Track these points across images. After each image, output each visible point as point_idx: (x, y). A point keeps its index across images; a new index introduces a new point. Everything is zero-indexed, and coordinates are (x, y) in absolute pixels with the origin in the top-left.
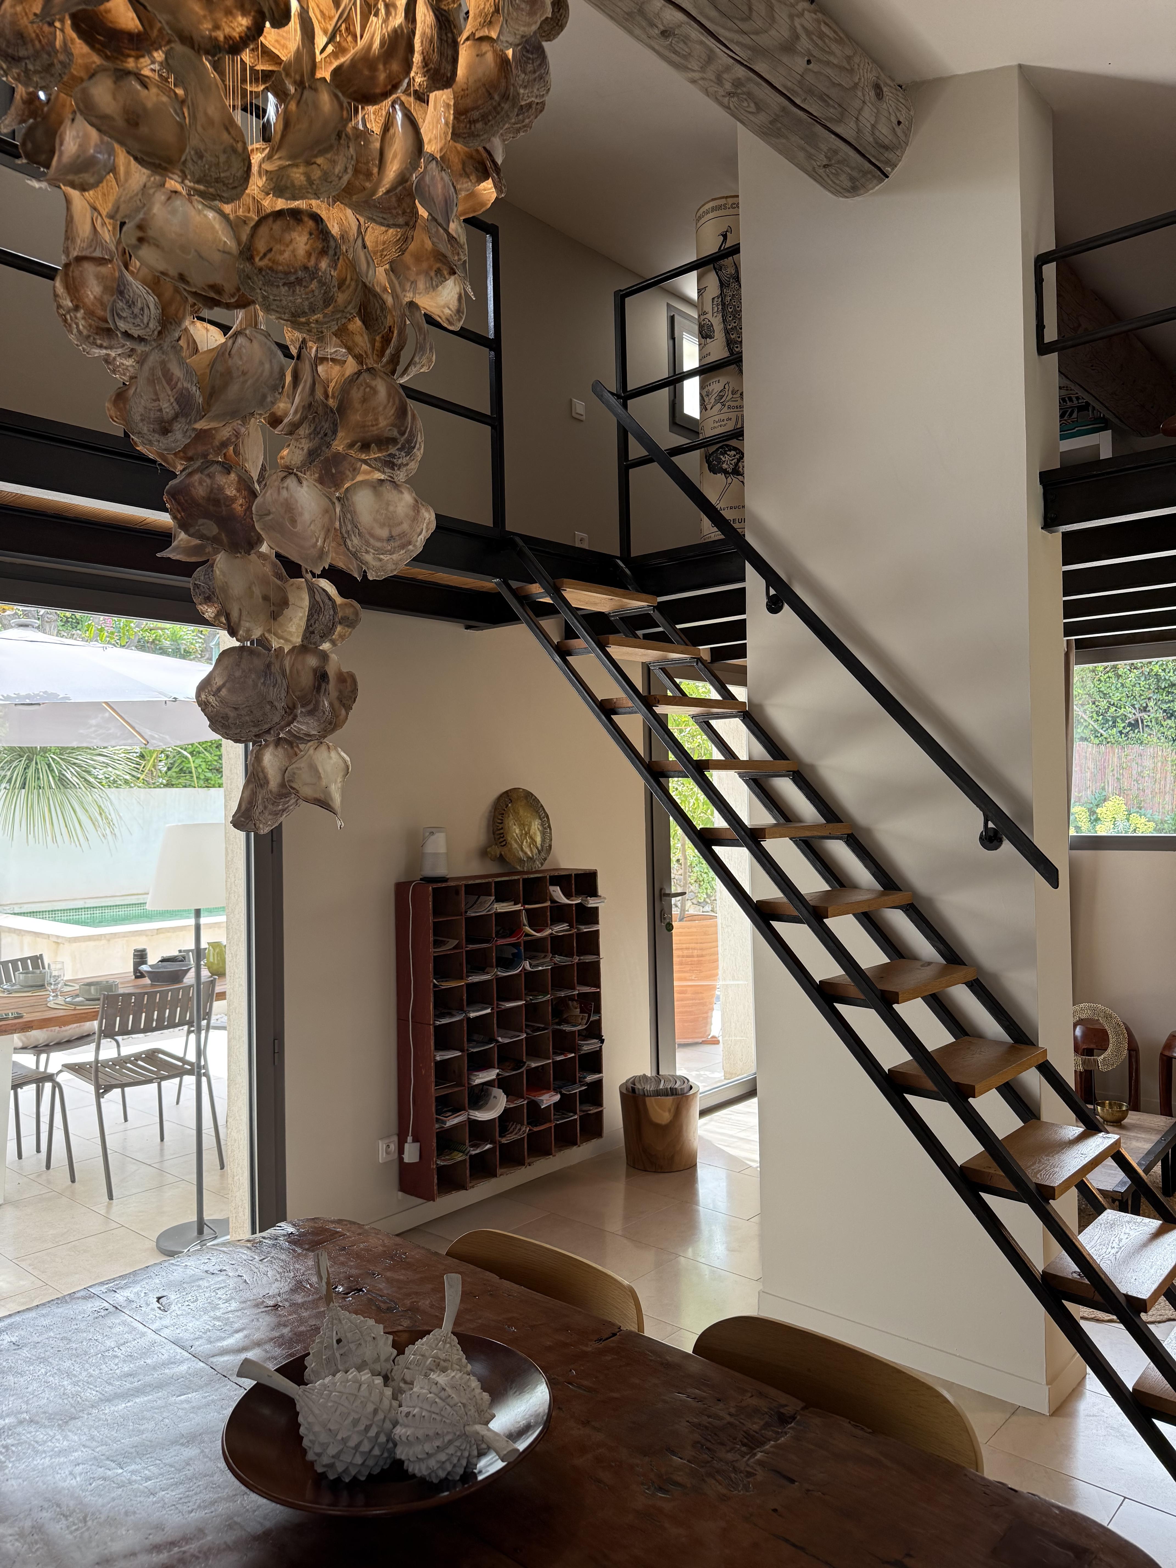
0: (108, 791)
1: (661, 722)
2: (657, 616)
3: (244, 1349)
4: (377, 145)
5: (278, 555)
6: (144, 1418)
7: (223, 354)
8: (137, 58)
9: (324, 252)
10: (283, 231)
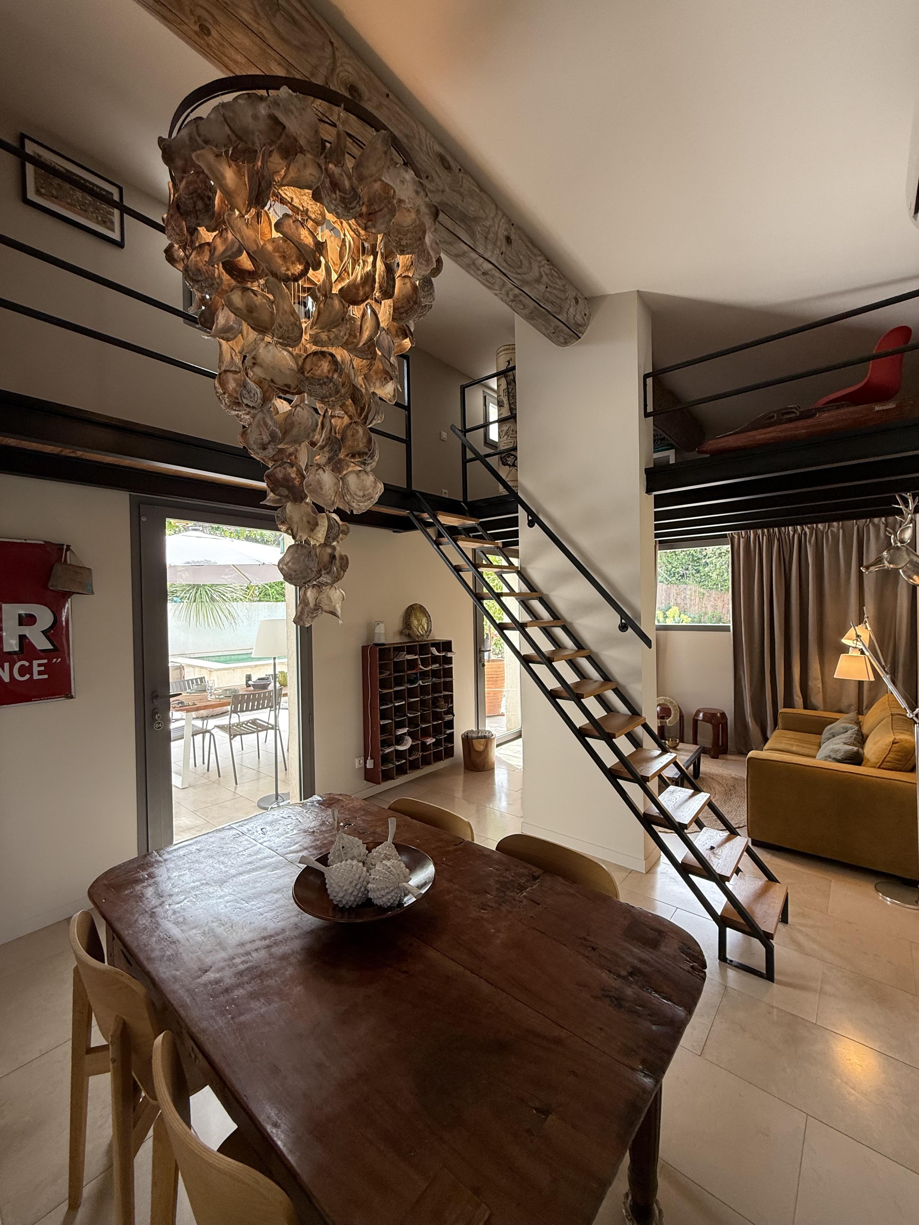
0: (232, 603)
1: (481, 574)
2: (479, 528)
3: (300, 851)
4: (359, 323)
5: (313, 503)
6: (257, 881)
7: (290, 415)
8: (252, 282)
9: (336, 370)
10: (318, 361)
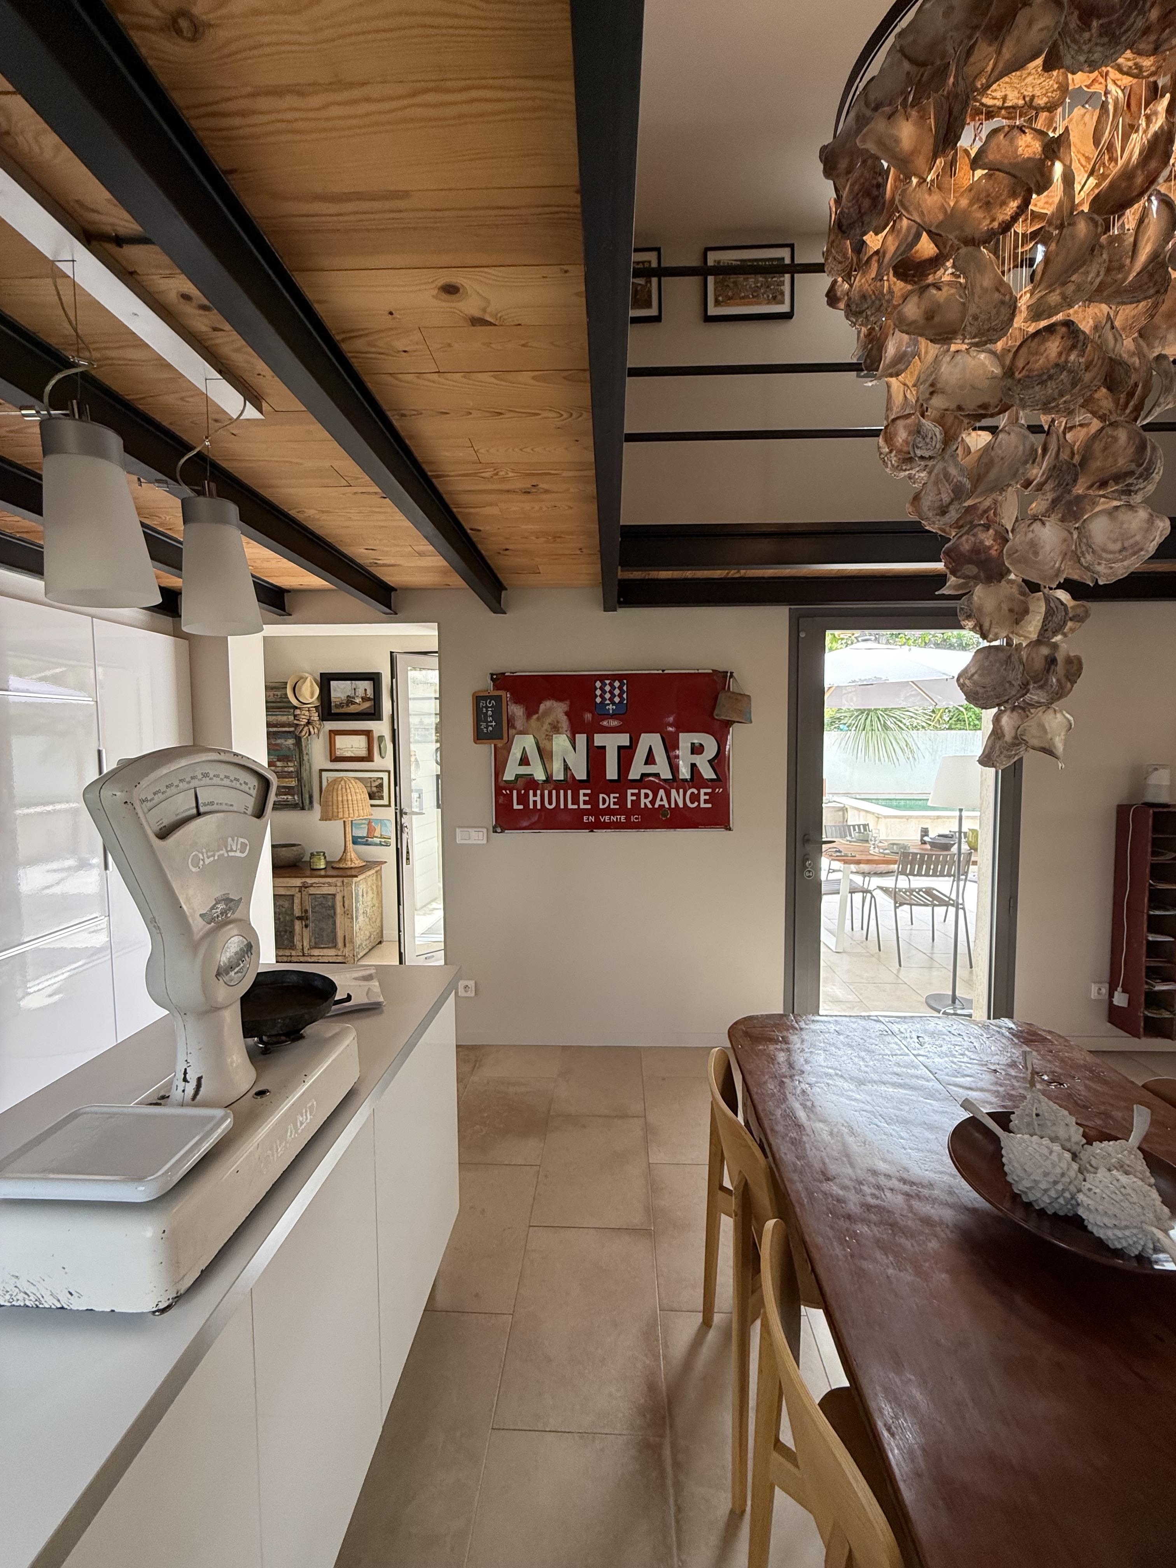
0: (911, 732)
4: (1132, 239)
7: (988, 450)
8: (935, 272)
9: (1073, 347)
10: (1039, 345)
